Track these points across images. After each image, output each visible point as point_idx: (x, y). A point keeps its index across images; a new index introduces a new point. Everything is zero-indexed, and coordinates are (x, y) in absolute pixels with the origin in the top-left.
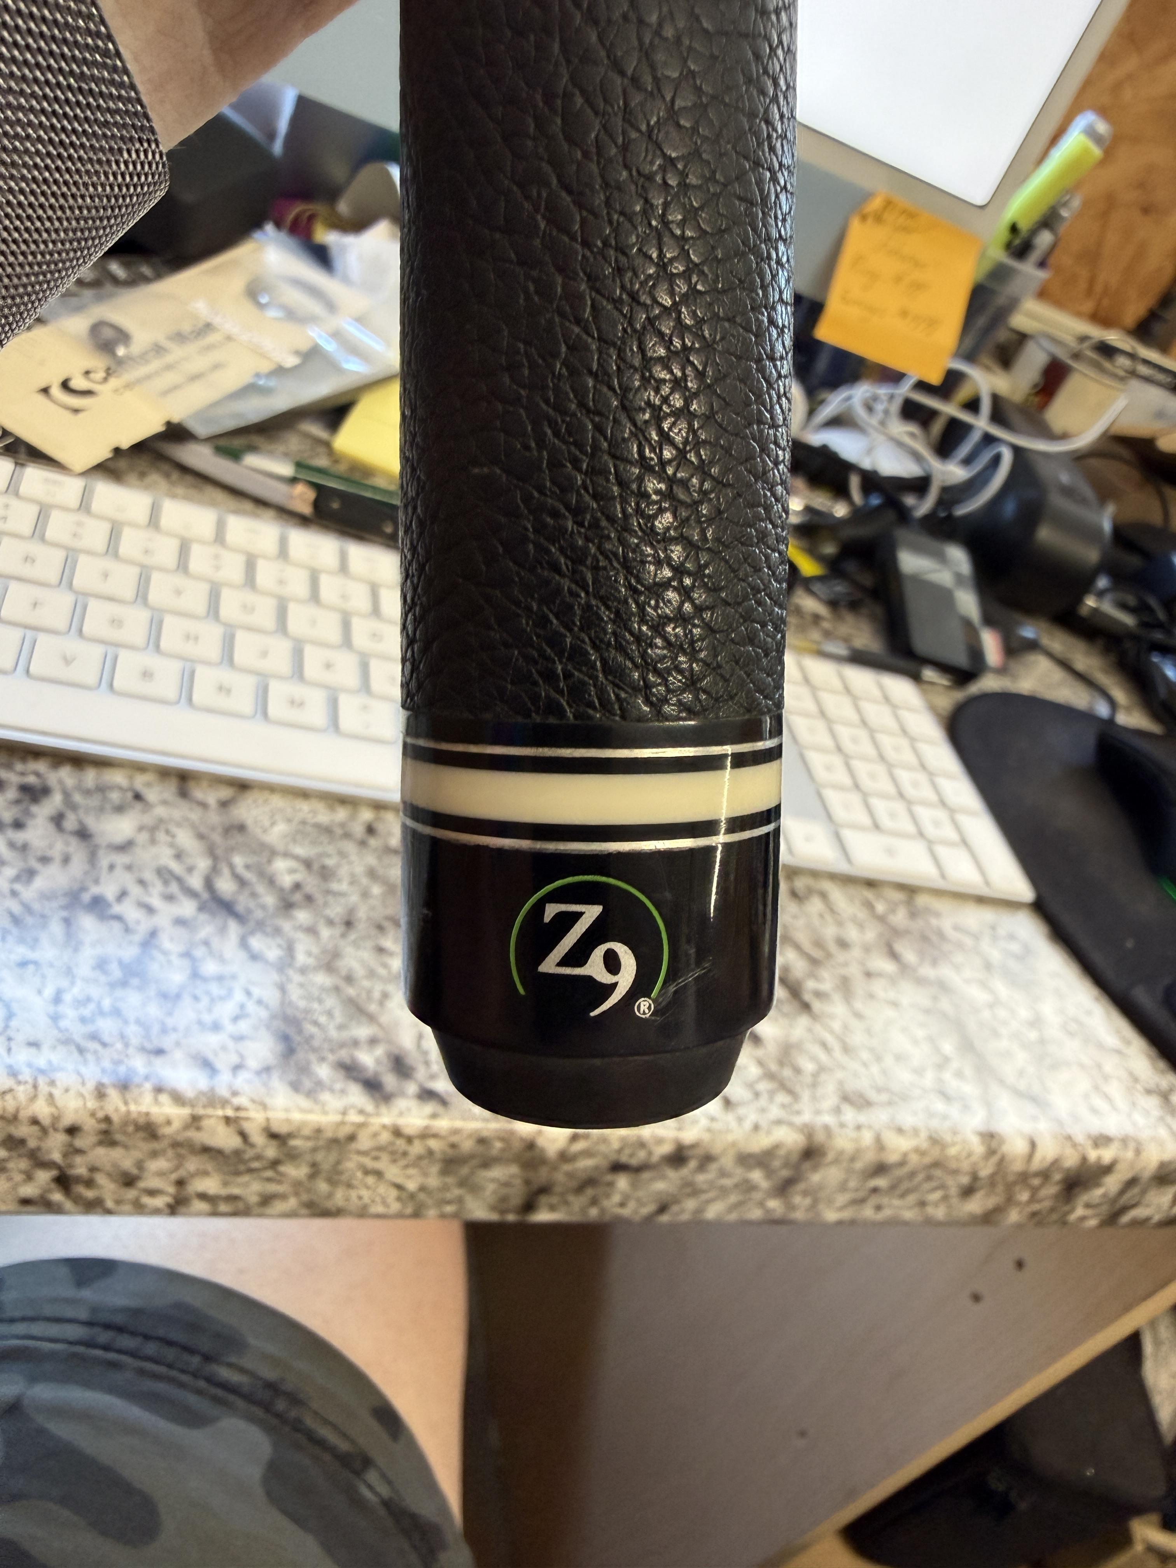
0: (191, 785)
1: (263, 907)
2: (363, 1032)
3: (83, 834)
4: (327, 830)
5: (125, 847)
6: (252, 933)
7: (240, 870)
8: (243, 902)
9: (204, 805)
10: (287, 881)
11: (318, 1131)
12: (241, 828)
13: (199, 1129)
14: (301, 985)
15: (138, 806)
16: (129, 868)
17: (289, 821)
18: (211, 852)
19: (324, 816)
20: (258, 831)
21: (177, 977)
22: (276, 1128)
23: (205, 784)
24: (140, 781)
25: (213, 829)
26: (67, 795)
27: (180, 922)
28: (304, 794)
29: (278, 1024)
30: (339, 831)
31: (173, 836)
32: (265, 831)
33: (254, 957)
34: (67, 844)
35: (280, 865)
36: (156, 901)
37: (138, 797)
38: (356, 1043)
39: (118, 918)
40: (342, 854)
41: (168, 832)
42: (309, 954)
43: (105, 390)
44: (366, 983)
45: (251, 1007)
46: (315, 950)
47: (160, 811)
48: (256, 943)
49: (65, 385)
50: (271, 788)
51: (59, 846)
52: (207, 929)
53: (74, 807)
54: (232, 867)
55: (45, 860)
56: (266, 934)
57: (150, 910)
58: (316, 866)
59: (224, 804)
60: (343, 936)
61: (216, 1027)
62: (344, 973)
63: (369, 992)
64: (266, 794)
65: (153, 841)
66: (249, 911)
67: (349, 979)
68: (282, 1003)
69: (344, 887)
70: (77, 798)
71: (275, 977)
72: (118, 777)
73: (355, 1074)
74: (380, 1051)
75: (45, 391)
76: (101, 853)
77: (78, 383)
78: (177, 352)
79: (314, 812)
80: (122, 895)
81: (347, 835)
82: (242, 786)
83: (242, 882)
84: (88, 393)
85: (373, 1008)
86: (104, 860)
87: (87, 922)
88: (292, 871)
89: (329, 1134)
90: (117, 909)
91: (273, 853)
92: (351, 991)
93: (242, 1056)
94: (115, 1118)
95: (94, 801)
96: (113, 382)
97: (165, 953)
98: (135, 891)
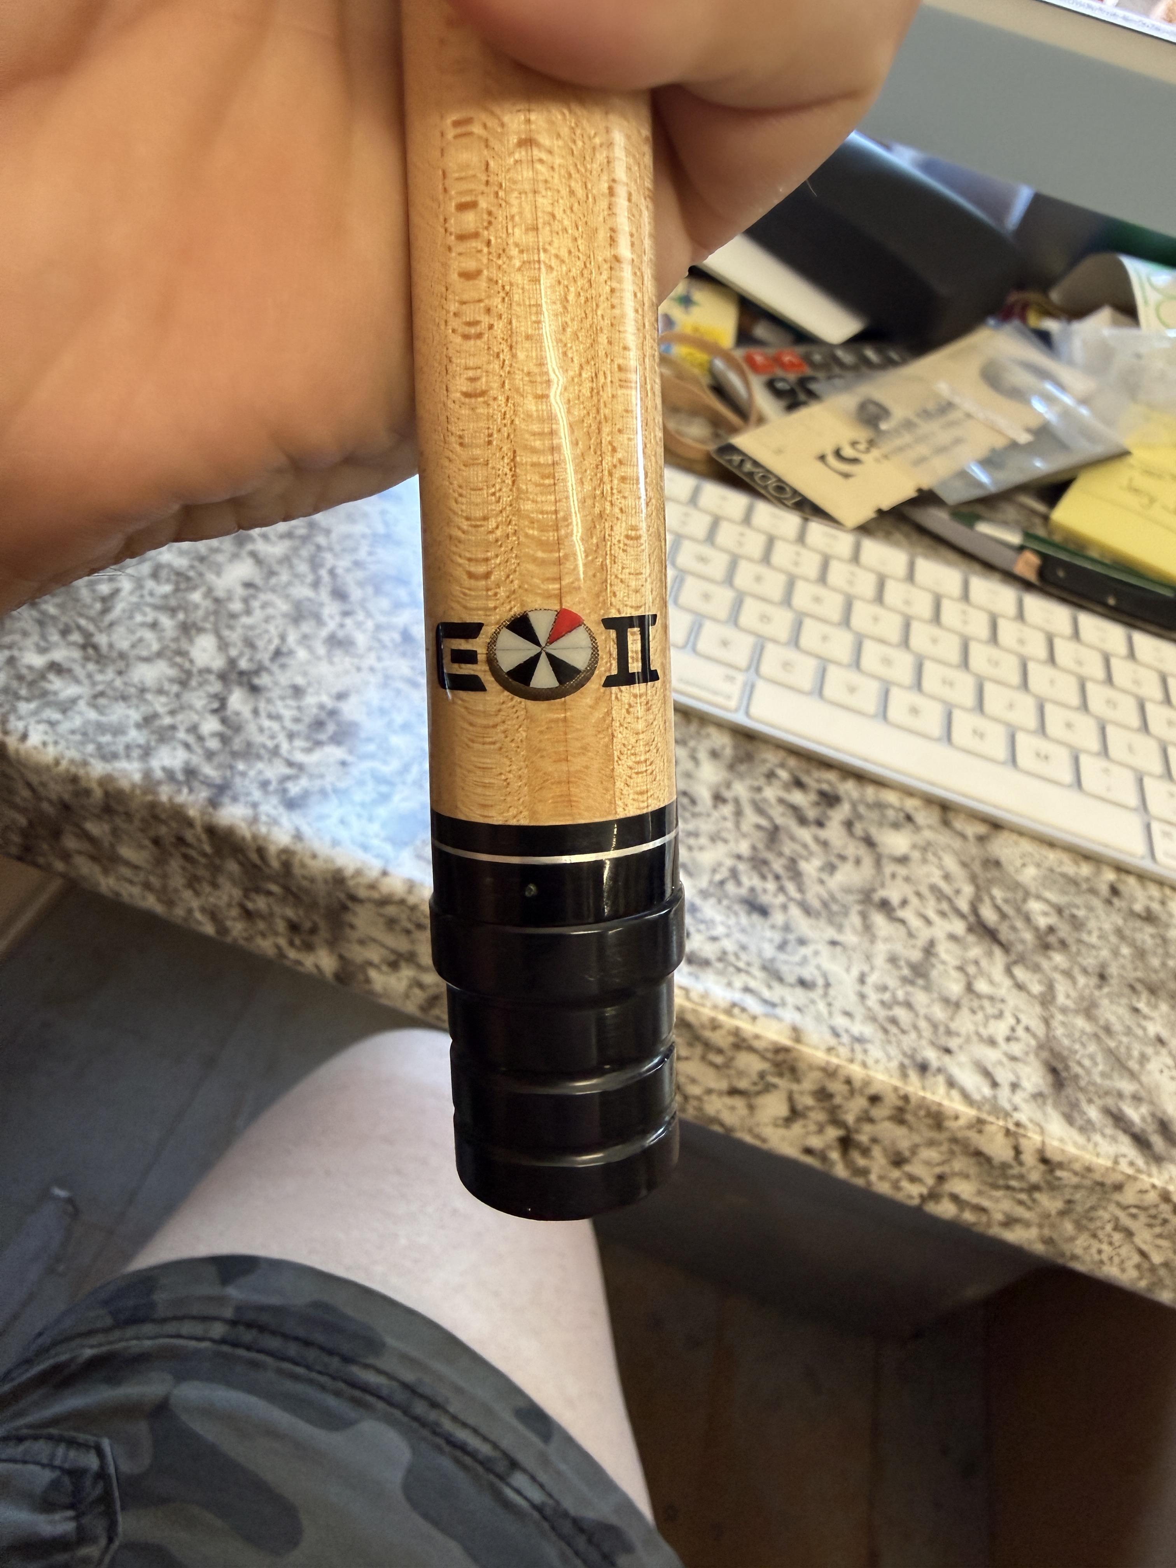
0: (951, 816)
1: (1023, 941)
2: (1127, 1086)
3: (869, 842)
4: (1074, 882)
5: (903, 860)
6: (1015, 963)
7: (999, 902)
8: (1005, 933)
9: (963, 836)
10: (1042, 922)
11: (1089, 1169)
12: (997, 864)
13: (980, 1132)
14: (1063, 1024)
15: (909, 827)
16: (907, 879)
17: (1038, 865)
18: (973, 879)
19: (1069, 867)
20: (1011, 869)
21: (955, 988)
22: (1049, 1155)
23: (962, 816)
24: (911, 804)
25: (973, 859)
26: (854, 805)
27: (953, 937)
28: (1051, 844)
29: (1045, 1054)
30: (1084, 886)
31: (940, 859)
32: (1017, 871)
33: (1020, 987)
34: (857, 848)
35: (1034, 906)
36: (932, 914)
37: (909, 818)
38: (1120, 1095)
39: (902, 922)
40: (1090, 909)
41: (935, 854)
42: (1068, 996)
43: (868, 459)
44: (1125, 1040)
45: (1020, 1032)
46: (1073, 994)
47: (928, 834)
48: (1020, 973)
49: (838, 454)
50: (1020, 832)
51: (853, 849)
52: (976, 951)
53: (860, 817)
54: (992, 898)
55: (843, 858)
56: (1027, 968)
57: (928, 922)
58: (1066, 913)
59: (981, 839)
60: (1100, 987)
61: (992, 1042)
62: (1102, 1022)
63: (1128, 1048)
64: (1015, 837)
65: (925, 861)
66: (1011, 944)
67: (1108, 1030)
68: (1047, 1036)
69: (1093, 939)
70: (862, 809)
71: (1038, 1009)
72: (891, 797)
73: (1122, 1124)
74: (1144, 1109)
75: (822, 458)
76: (885, 861)
77: (848, 452)
78: (926, 427)
79: (1061, 863)
80: (904, 903)
81: (1093, 891)
82: (996, 825)
83: (1003, 916)
84: (855, 461)
85: (1133, 1065)
86: (889, 868)
87: (879, 920)
88: (1046, 914)
89: (1097, 1177)
90: (900, 914)
91: (1027, 894)
92: (1112, 1044)
93: (1018, 1077)
94: (913, 1100)
95: (874, 815)
96: (875, 453)
97: (943, 963)
98: (914, 901)
